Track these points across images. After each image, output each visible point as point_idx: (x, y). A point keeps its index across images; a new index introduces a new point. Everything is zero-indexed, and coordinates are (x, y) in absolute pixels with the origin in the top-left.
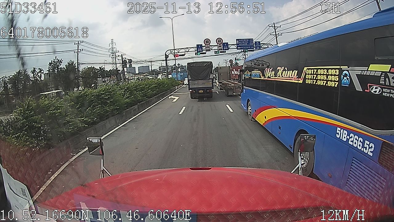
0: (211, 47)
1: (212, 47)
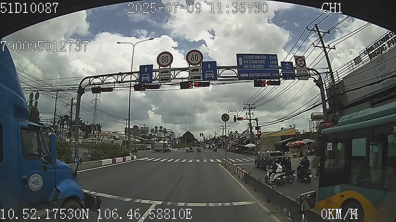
1: (176, 72)
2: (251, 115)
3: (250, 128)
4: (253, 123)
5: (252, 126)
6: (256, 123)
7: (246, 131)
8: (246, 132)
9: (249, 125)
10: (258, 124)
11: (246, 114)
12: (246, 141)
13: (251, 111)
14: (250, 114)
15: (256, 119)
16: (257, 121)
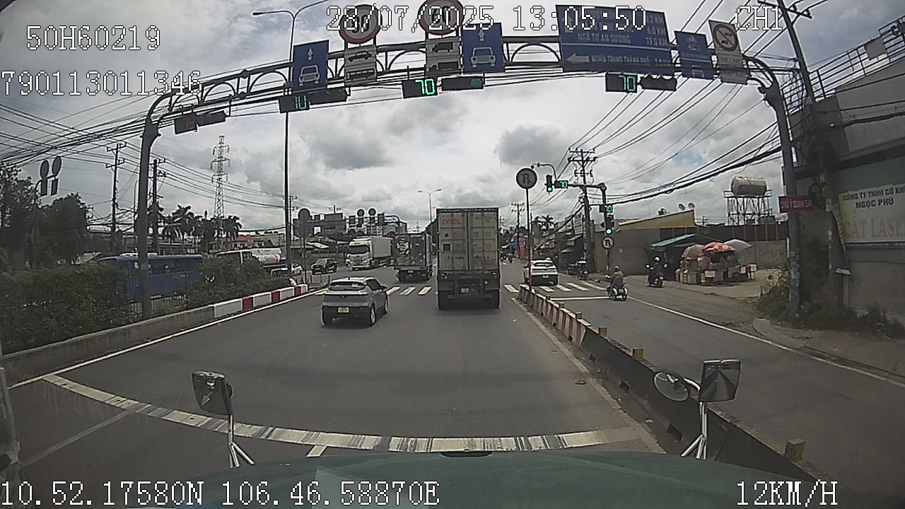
0: (381, 57)
1: (392, 55)
2: (588, 177)
3: (583, 208)
4: (591, 196)
5: (590, 204)
6: (601, 197)
7: (573, 216)
8: (574, 218)
9: (582, 200)
10: (607, 197)
11: (575, 173)
12: (573, 239)
13: (585, 168)
14: (584, 173)
15: (602, 187)
16: (604, 192)
